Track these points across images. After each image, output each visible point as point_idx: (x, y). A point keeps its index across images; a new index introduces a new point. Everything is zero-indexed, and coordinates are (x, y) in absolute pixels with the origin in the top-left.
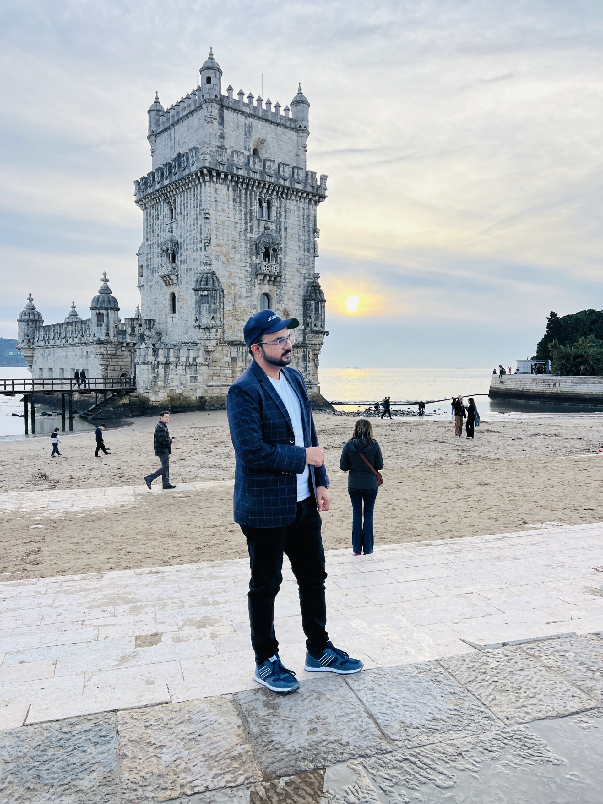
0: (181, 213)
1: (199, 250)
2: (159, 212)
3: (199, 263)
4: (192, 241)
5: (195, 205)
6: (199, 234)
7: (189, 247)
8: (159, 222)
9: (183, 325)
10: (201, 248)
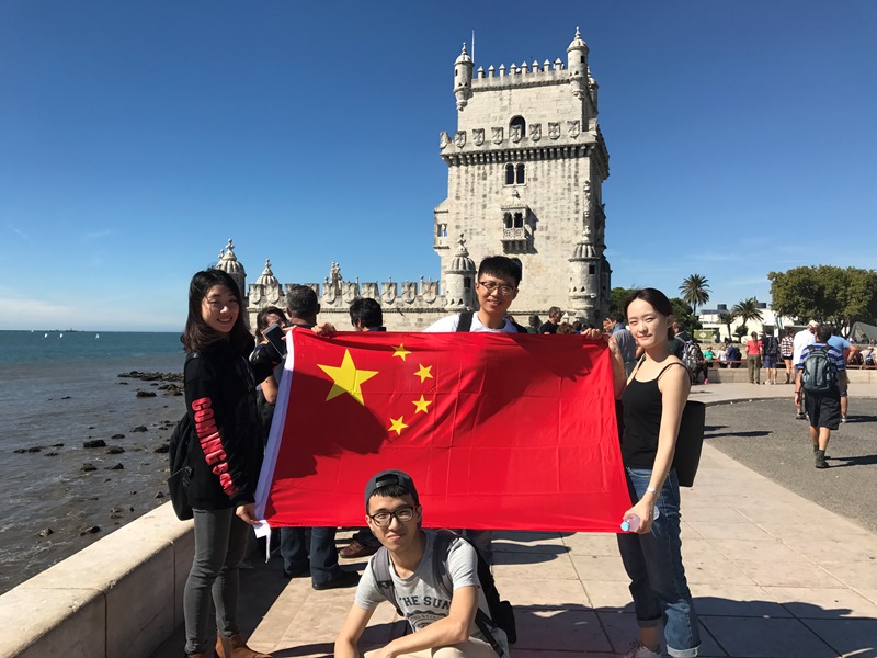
0: (535, 179)
1: (573, 220)
2: (488, 172)
3: (571, 232)
4: (559, 210)
5: (567, 175)
6: (573, 205)
7: (552, 215)
8: (487, 182)
9: (538, 292)
10: (577, 219)
